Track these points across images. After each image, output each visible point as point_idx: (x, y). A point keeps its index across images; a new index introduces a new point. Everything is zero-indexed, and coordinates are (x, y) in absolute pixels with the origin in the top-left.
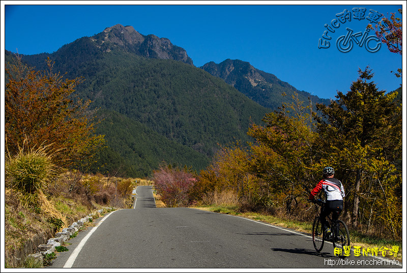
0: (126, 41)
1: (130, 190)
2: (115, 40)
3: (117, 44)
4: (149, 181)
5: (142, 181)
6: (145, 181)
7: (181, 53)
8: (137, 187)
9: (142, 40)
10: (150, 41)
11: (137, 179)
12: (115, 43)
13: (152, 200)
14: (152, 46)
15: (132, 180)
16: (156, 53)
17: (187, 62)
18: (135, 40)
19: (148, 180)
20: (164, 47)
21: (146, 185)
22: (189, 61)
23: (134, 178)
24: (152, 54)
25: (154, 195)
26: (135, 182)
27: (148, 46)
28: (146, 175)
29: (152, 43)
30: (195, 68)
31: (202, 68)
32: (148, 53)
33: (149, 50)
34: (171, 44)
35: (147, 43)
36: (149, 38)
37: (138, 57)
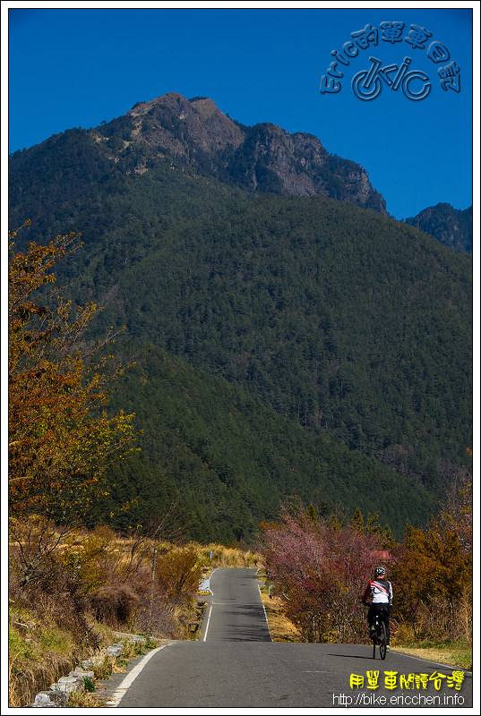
0: (191, 143)
1: (194, 581)
2: (162, 138)
3: (164, 151)
4: (247, 555)
5: (228, 552)
6: (237, 553)
7: (352, 177)
8: (212, 572)
9: (238, 140)
10: (262, 141)
11: (214, 548)
12: (160, 149)
13: (257, 611)
14: (267, 158)
15: (200, 550)
16: (276, 179)
17: (367, 205)
18: (218, 139)
19: (245, 550)
20: (303, 161)
21: (240, 565)
22: (375, 201)
23: (204, 543)
24: (267, 180)
25: (265, 599)
26: (207, 554)
27: (256, 156)
28: (237, 537)
29: (268, 148)
30: (391, 221)
31: (412, 221)
32: (254, 178)
33: (257, 168)
34: (323, 151)
35: (254, 149)
36: (258, 134)
37: (226, 190)
